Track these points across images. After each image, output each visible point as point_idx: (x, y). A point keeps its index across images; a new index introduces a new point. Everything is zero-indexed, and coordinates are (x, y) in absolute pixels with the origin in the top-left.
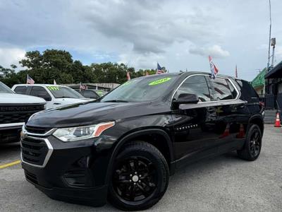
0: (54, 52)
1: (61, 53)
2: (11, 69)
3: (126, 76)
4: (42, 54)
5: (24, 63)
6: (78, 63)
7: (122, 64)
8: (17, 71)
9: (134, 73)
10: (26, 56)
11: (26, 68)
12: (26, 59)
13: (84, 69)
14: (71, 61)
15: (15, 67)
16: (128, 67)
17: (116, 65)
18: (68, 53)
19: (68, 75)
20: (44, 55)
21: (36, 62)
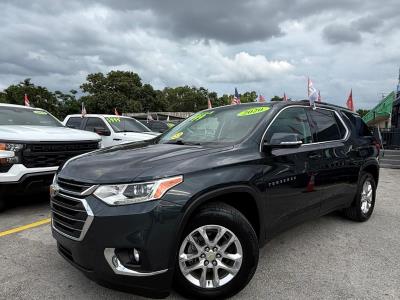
0: (120, 74)
1: (128, 75)
2: (72, 95)
3: (206, 103)
4: (106, 76)
5: (85, 88)
6: (148, 87)
7: (202, 89)
8: (78, 97)
9: (216, 100)
10: (88, 79)
11: (87, 94)
12: (88, 82)
13: (155, 94)
14: (140, 85)
15: (75, 92)
16: (210, 91)
17: (195, 89)
18: (136, 75)
19: (136, 103)
20: (109, 79)
21: (99, 86)
